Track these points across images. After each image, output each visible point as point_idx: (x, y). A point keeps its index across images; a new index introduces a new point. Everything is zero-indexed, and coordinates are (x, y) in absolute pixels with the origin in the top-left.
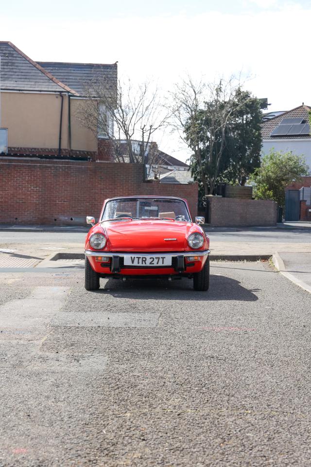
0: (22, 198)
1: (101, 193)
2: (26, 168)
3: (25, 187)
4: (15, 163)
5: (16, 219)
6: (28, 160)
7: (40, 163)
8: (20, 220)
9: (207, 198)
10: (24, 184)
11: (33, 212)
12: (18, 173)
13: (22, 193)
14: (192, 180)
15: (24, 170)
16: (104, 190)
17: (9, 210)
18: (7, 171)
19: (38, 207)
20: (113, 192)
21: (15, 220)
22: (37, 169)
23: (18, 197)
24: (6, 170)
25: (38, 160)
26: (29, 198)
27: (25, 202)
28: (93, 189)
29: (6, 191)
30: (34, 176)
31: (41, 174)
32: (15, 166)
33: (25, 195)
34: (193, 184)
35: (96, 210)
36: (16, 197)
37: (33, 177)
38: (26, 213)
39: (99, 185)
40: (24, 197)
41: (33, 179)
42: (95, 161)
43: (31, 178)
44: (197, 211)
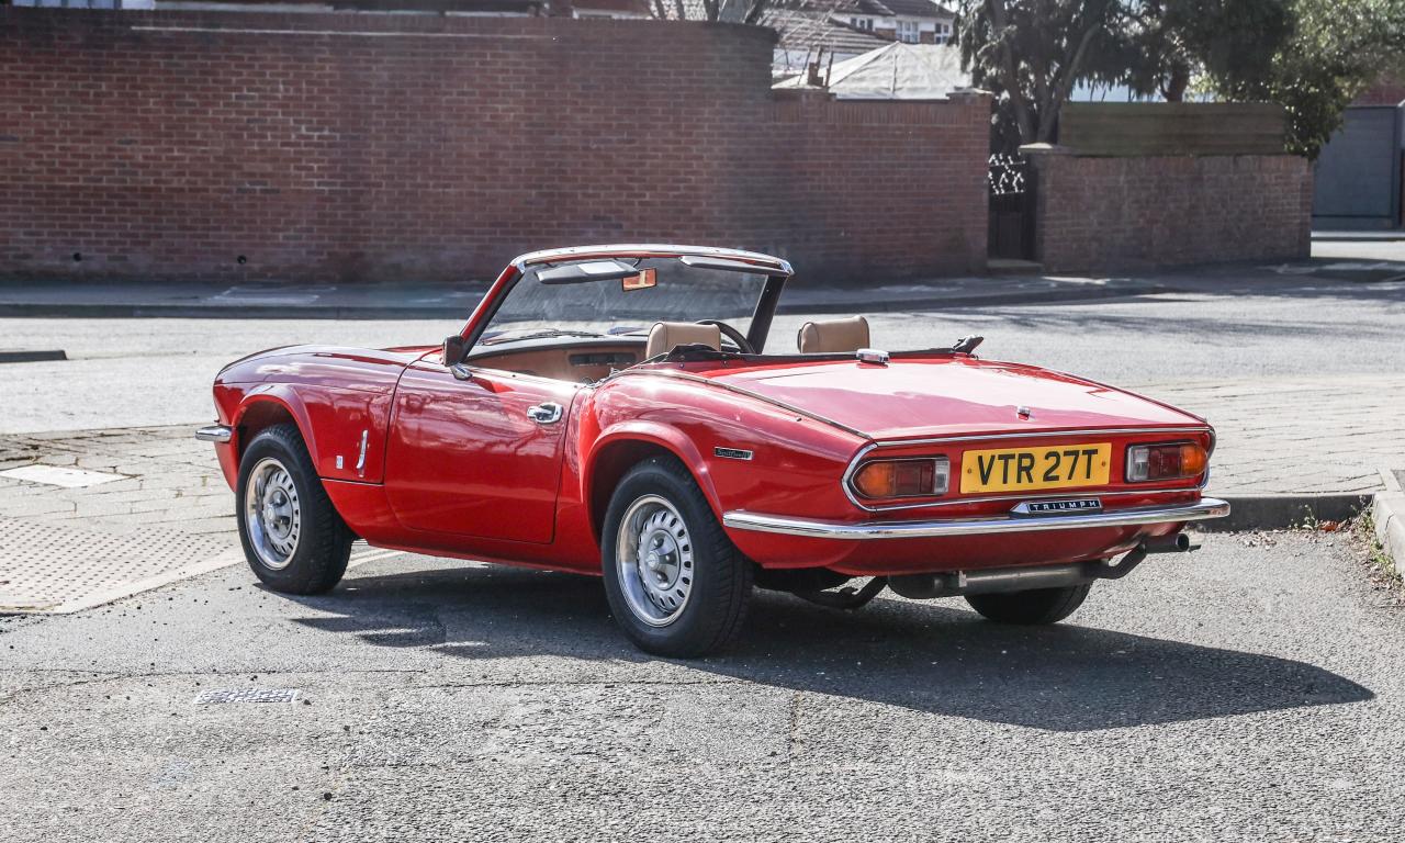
0: (263, 175)
1: (586, 149)
2: (275, 50)
3: (275, 129)
4: (229, 26)
5: (241, 259)
6: (283, 16)
7: (333, 29)
8: (256, 266)
9: (1029, 155)
10: (269, 113)
11: (309, 230)
12: (245, 72)
13: (263, 152)
14: (965, 81)
15: (269, 56)
16: (598, 134)
17: (212, 224)
18: (200, 61)
19: (327, 211)
20: (637, 145)
21: (236, 265)
22: (324, 52)
23: (247, 167)
24: (195, 57)
25: (325, 15)
26: (292, 171)
27: (278, 191)
28: (552, 133)
29: (198, 143)
30: (308, 83)
31: (338, 72)
32: (230, 39)
33: (274, 160)
34: (968, 101)
35: (568, 220)
36: (240, 168)
37: (304, 86)
38: (281, 235)
39: (579, 116)
40: (269, 168)
41: (304, 96)
42: (568, 12)
43: (299, 90)
44: (986, 211)
